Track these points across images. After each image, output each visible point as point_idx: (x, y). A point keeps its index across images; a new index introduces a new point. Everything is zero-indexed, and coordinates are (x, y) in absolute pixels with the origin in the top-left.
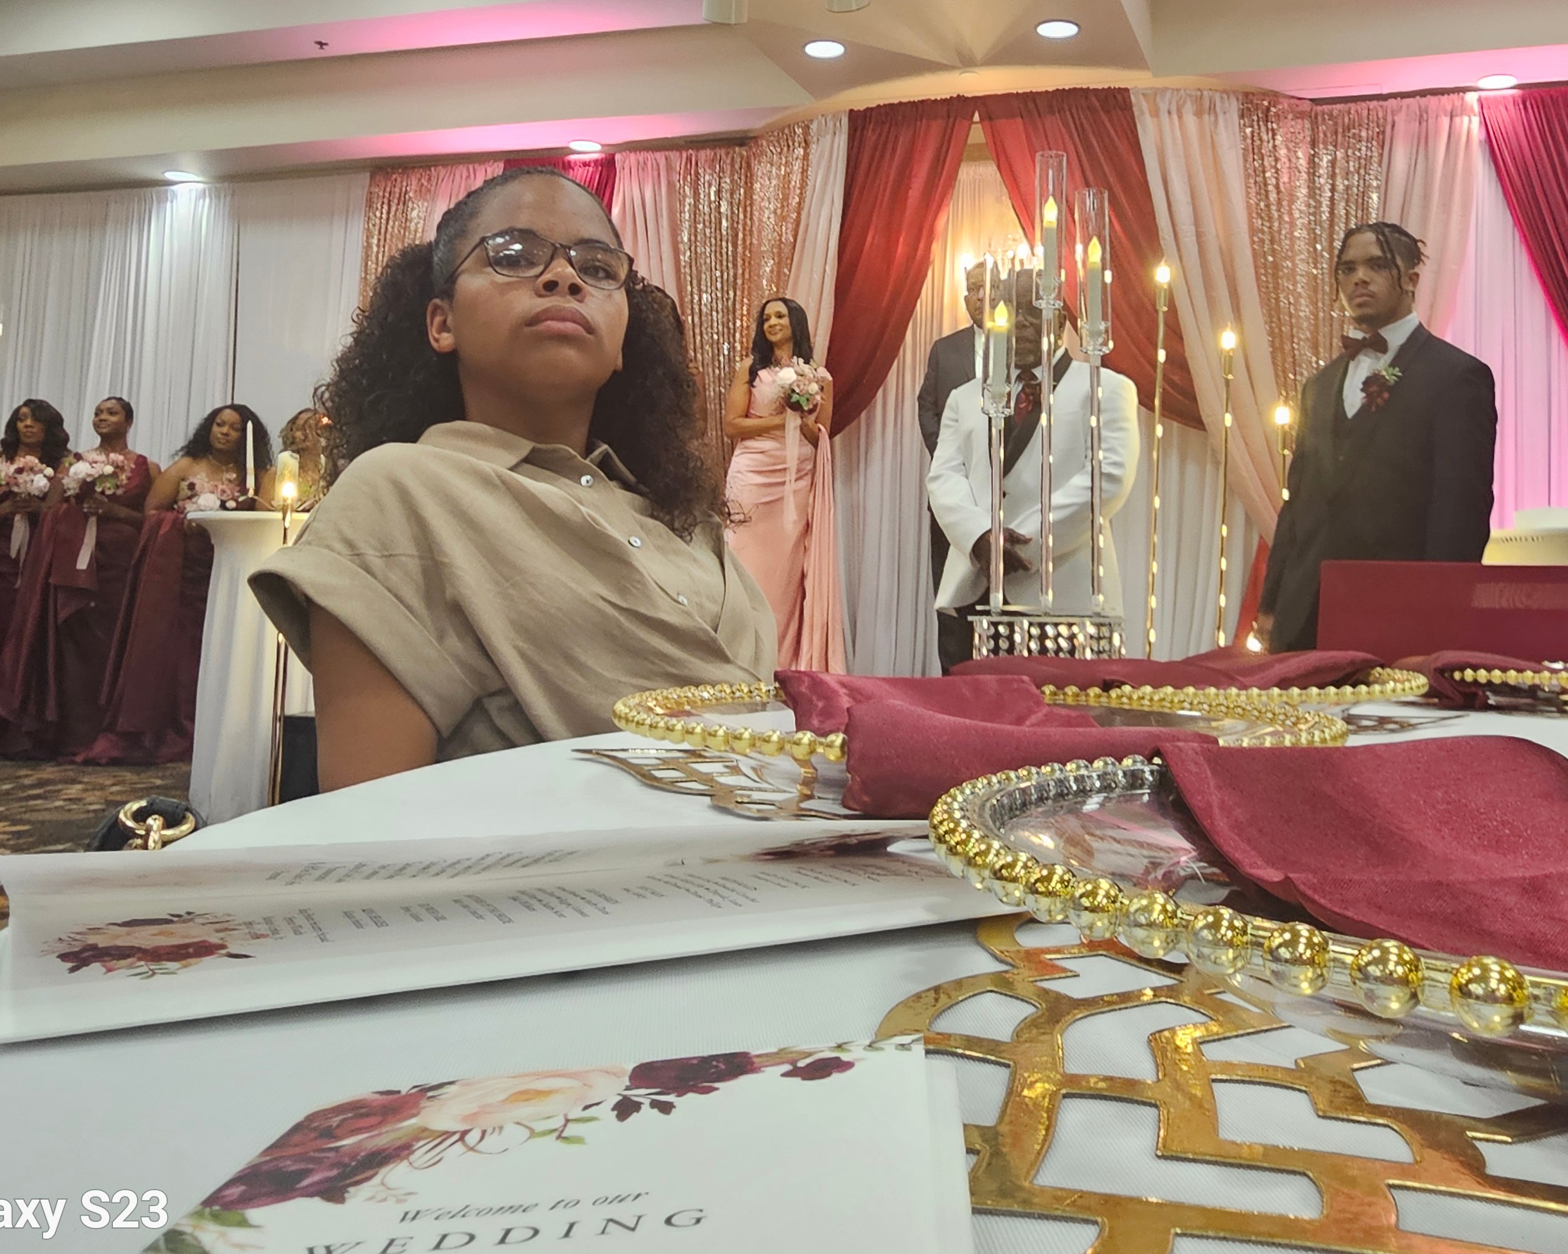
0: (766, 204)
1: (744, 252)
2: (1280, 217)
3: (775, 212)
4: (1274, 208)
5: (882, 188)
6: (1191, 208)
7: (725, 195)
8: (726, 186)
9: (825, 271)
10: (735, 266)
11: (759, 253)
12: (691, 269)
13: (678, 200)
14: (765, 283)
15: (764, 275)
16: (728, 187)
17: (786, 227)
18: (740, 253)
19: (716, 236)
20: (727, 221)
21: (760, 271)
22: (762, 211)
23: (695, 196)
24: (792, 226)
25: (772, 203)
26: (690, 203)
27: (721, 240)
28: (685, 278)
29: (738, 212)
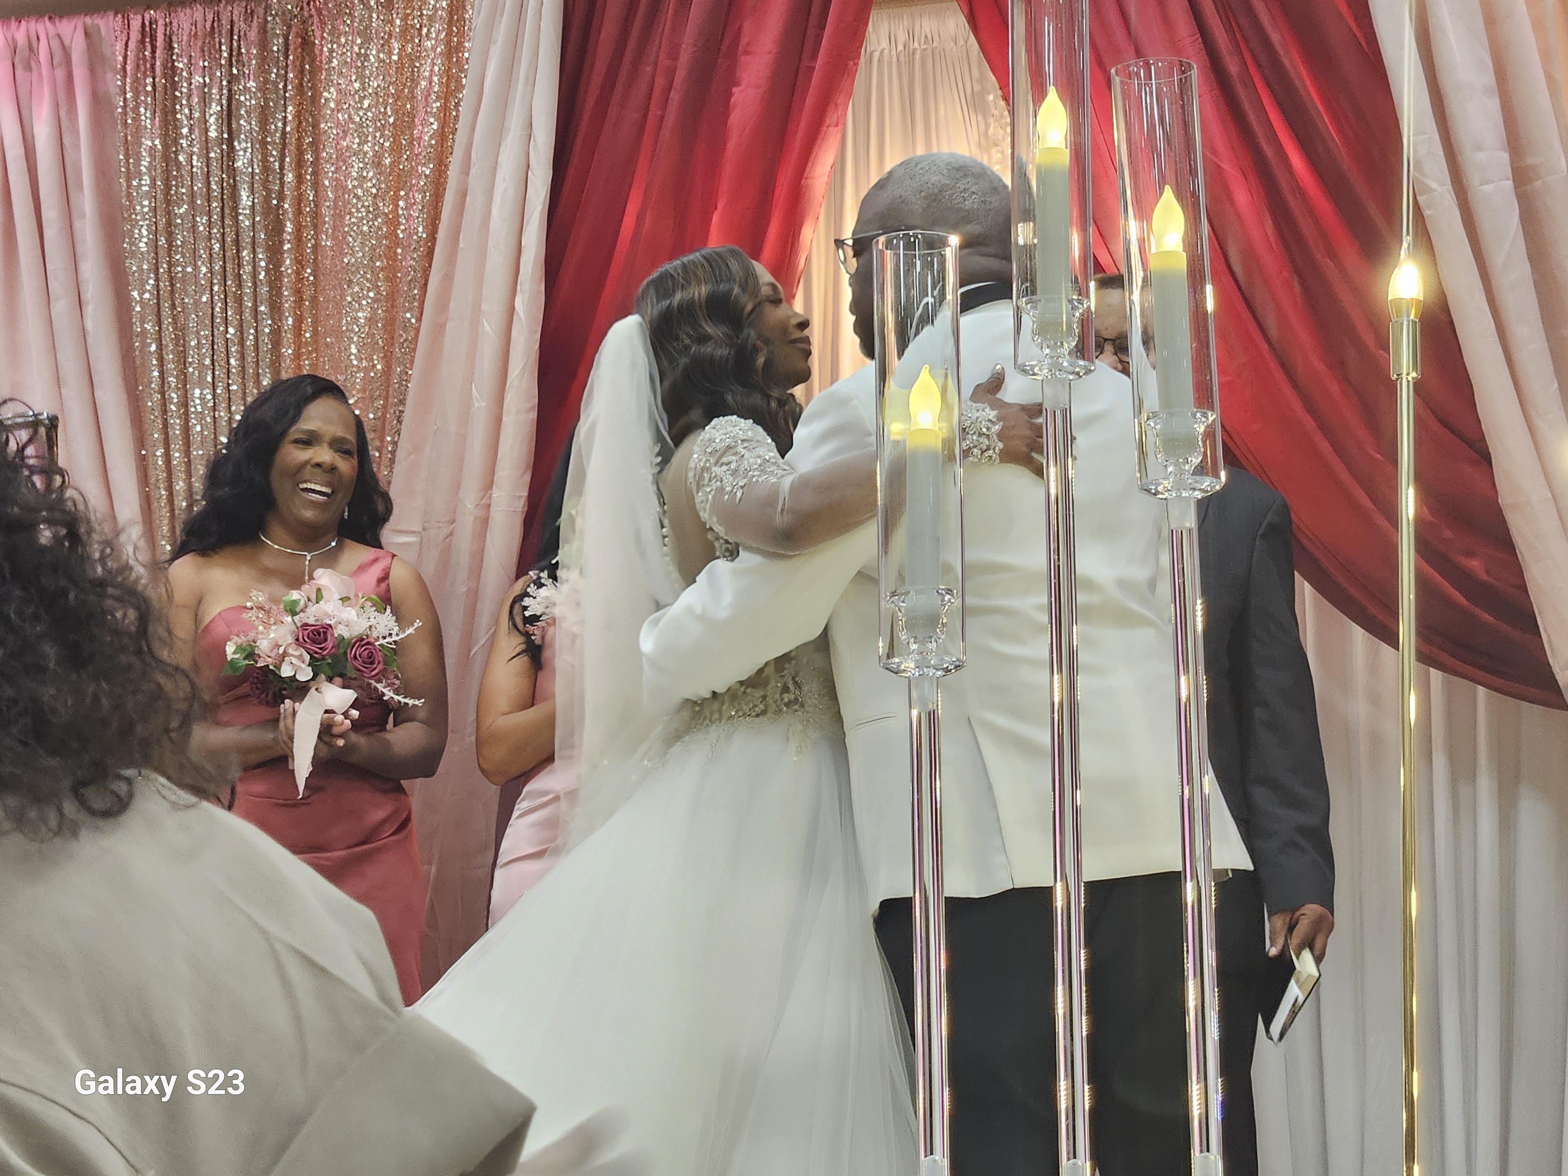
0: (352, 141)
1: (298, 273)
3: (377, 163)
5: (660, 82)
7: (246, 124)
8: (248, 101)
9: (512, 310)
10: (276, 309)
11: (338, 272)
12: (159, 323)
13: (119, 143)
14: (354, 350)
15: (352, 331)
16: (253, 102)
17: (406, 201)
18: (289, 276)
19: (223, 234)
20: (253, 193)
21: (340, 320)
22: (345, 162)
23: (167, 130)
24: (423, 197)
25: (370, 138)
26: (153, 149)
27: (237, 242)
28: (145, 346)
29: (282, 168)
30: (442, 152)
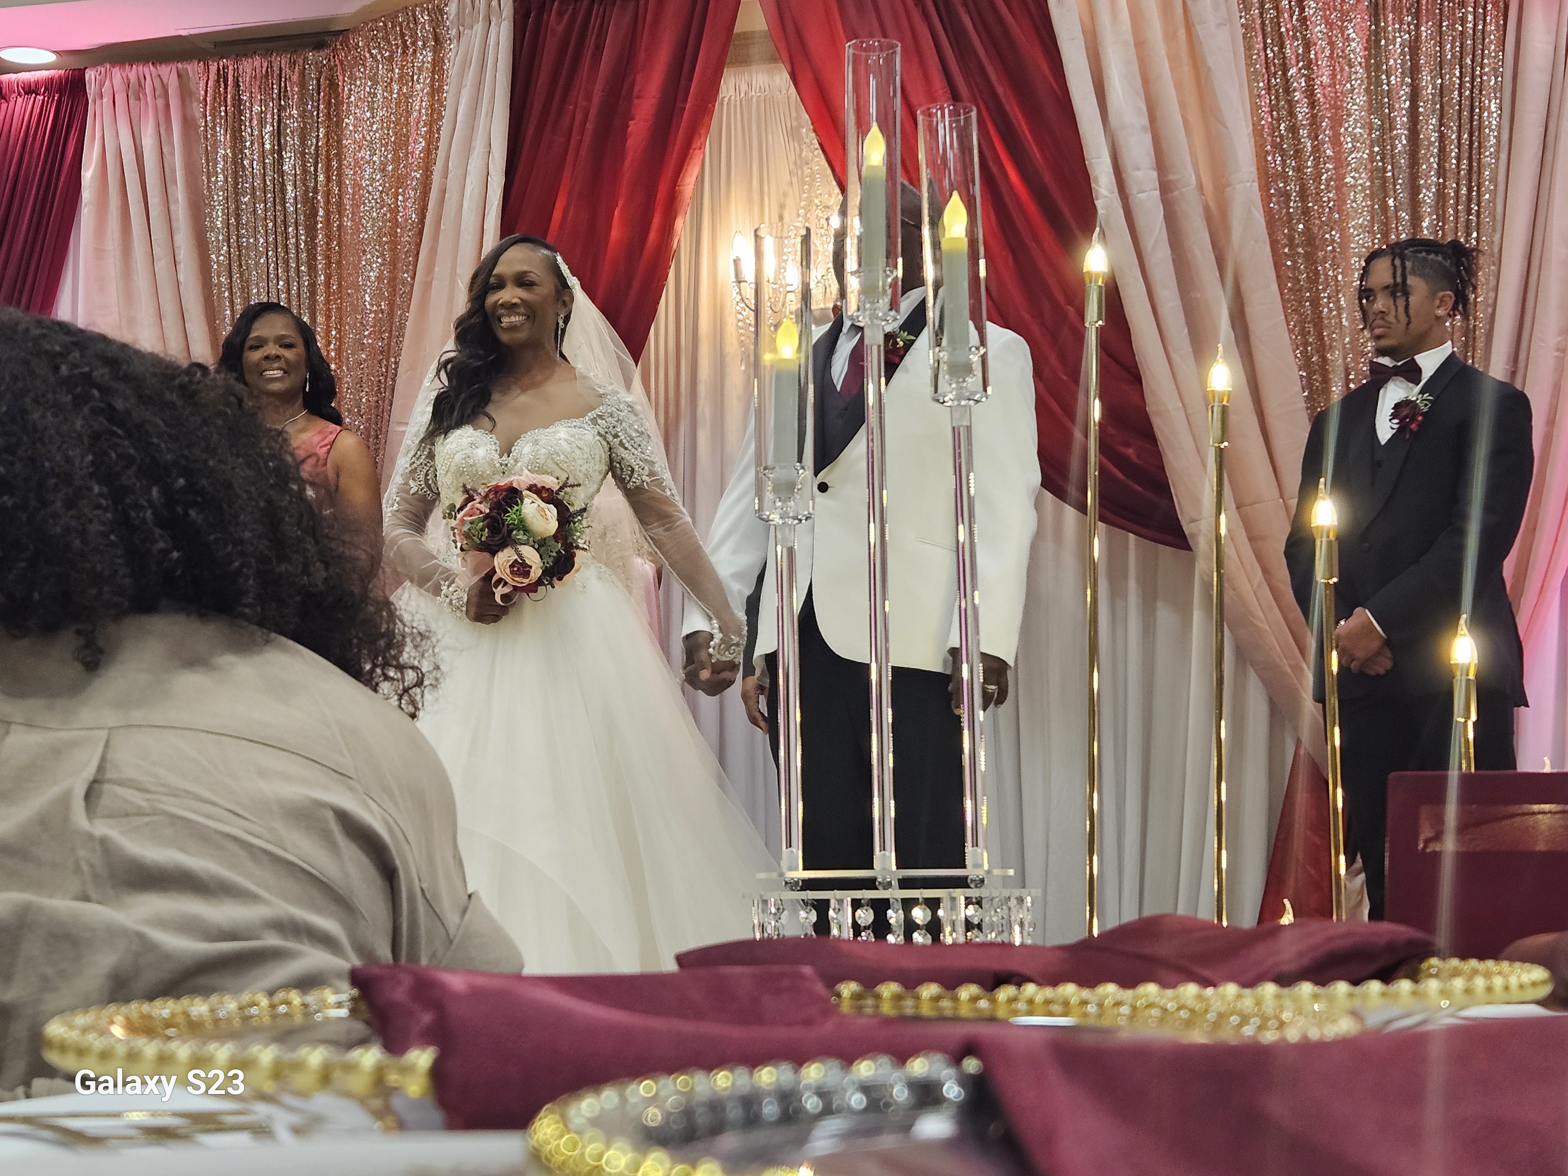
0: (365, 154)
1: (327, 244)
2: (1316, 149)
4: (1303, 132)
5: (579, 117)
6: (1147, 139)
7: (291, 140)
8: (292, 125)
10: (312, 269)
11: (355, 245)
12: (231, 278)
13: (202, 151)
14: (368, 299)
15: (366, 285)
16: (296, 124)
17: (403, 196)
18: (321, 246)
19: (275, 216)
20: (295, 188)
21: (358, 277)
22: (360, 167)
23: (236, 143)
24: (415, 194)
25: (377, 152)
26: (225, 156)
27: (285, 223)
28: (220, 293)
29: (316, 171)
30: (428, 162)
